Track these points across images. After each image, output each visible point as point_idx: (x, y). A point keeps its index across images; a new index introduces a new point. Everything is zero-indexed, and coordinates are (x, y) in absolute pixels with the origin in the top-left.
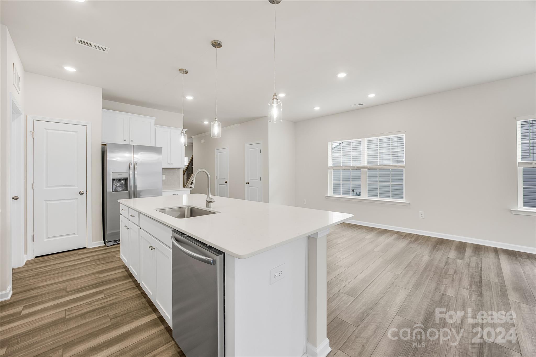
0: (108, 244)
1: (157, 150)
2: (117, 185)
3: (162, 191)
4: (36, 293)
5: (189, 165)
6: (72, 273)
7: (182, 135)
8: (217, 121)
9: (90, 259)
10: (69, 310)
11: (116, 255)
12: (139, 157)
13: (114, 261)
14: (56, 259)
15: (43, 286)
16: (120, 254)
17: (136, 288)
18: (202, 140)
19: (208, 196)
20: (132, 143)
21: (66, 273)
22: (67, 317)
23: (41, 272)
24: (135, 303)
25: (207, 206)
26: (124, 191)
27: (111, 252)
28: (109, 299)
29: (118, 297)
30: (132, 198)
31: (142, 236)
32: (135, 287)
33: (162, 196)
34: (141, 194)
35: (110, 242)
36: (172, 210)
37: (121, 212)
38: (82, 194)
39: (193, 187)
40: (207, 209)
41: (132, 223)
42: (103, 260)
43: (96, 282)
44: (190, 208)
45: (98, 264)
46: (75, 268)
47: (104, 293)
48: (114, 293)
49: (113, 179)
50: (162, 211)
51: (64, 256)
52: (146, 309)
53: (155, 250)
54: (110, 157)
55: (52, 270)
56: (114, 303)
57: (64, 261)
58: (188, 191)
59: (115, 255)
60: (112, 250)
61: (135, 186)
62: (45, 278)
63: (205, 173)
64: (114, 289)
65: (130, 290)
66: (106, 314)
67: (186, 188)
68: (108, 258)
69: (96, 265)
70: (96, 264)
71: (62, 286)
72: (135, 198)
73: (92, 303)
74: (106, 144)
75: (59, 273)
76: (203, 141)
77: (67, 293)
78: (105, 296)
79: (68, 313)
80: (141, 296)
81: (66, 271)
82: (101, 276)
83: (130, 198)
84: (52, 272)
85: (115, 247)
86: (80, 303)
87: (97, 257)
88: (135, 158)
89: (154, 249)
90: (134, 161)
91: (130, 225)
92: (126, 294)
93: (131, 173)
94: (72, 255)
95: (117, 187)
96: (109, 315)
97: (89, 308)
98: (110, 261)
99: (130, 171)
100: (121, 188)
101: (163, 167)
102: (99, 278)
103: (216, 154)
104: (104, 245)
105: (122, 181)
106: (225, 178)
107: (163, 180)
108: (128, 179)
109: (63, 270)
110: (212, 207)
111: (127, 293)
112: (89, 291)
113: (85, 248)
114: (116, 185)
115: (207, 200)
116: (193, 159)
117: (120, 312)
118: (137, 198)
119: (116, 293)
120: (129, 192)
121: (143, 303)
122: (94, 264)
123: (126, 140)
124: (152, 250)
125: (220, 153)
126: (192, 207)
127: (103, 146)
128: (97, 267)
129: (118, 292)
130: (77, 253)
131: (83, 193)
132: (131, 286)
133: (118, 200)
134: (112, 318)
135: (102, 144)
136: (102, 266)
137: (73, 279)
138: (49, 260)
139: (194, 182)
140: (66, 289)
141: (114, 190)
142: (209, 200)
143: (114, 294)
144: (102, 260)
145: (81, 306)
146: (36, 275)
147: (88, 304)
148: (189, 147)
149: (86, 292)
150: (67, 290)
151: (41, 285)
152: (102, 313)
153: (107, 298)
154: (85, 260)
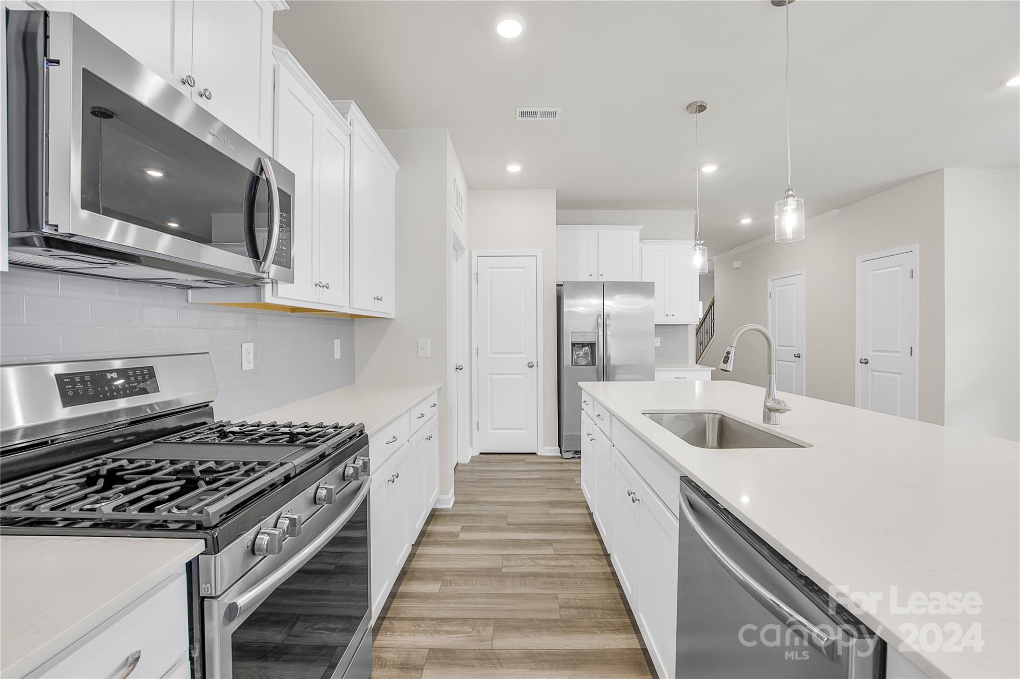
0: (566, 455)
1: (645, 288)
2: (579, 354)
3: (654, 370)
4: (475, 510)
5: (705, 317)
6: (516, 493)
7: (698, 249)
8: (792, 196)
9: (540, 475)
10: (506, 557)
11: (575, 479)
12: (615, 304)
13: (572, 489)
14: (501, 462)
15: (483, 502)
16: (580, 478)
17: (604, 557)
18: (735, 262)
19: (769, 394)
20: (602, 279)
21: (510, 489)
22: (504, 570)
23: (483, 479)
24: (600, 592)
25: (767, 419)
26: (589, 366)
27: (569, 470)
28: (561, 563)
29: (574, 564)
30: (601, 381)
31: (616, 464)
32: (601, 555)
33: (654, 380)
34: (617, 372)
35: (567, 451)
36: (676, 417)
37: (583, 405)
38: (531, 367)
39: (731, 370)
40: (765, 428)
41: (599, 431)
42: (557, 482)
43: (544, 520)
44: (718, 417)
45: (549, 487)
46: (521, 485)
47: (554, 546)
48: (568, 553)
49: (572, 344)
50: (656, 417)
51: (510, 460)
52: (620, 615)
53: (639, 503)
54: (569, 305)
55: (494, 479)
56: (566, 575)
57: (508, 469)
58: (706, 373)
59: (573, 477)
60: (571, 468)
61: (606, 357)
62: (486, 489)
63: (760, 334)
64: (569, 546)
65: (594, 558)
66: (555, 592)
67: (699, 364)
68: (563, 481)
69: (546, 489)
70: (546, 487)
71: (503, 510)
72: (606, 381)
73: (536, 559)
74: (562, 283)
75: (502, 487)
76: (737, 264)
77: (508, 525)
78: (556, 553)
79: (505, 563)
80: (611, 580)
81: (510, 487)
82: (553, 511)
83: (598, 381)
84: (494, 483)
85: (574, 463)
86: (521, 552)
87: (548, 475)
88: (606, 306)
89: (639, 500)
90: (606, 312)
91: (597, 434)
92: (586, 563)
93: (601, 333)
94: (519, 461)
95: (578, 357)
96: (559, 597)
97: (531, 566)
98: (566, 487)
99: (599, 330)
100: (584, 359)
101: (655, 321)
102: (549, 514)
103: (770, 290)
104: (560, 455)
105: (587, 348)
106: (793, 347)
107: (656, 347)
108: (595, 344)
109: (507, 484)
110: (781, 426)
111: (588, 563)
112: (534, 534)
113: (535, 453)
114: (577, 355)
115: (768, 404)
116: (715, 304)
117: (575, 599)
118: (609, 381)
119: (571, 555)
120: (598, 367)
121: (615, 599)
122: (545, 486)
123: (593, 275)
124: (634, 502)
125: (779, 288)
126: (724, 416)
127: (559, 287)
128: (548, 493)
129: (574, 555)
130: (525, 460)
131: (532, 365)
132: (596, 549)
133: (579, 383)
134: (563, 606)
135: (557, 285)
136: (554, 493)
137: (515, 504)
138: (493, 462)
139: (732, 356)
140: (507, 517)
141: (574, 363)
142: (770, 404)
143: (568, 555)
144: (555, 481)
145: (523, 559)
146: (478, 482)
147: (532, 558)
148: (707, 280)
149: (529, 534)
150: (509, 520)
151: (482, 499)
152: (548, 586)
153: (557, 559)
154: (533, 475)
